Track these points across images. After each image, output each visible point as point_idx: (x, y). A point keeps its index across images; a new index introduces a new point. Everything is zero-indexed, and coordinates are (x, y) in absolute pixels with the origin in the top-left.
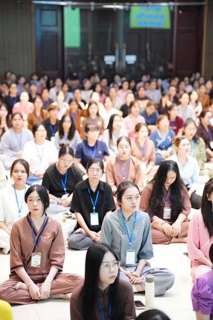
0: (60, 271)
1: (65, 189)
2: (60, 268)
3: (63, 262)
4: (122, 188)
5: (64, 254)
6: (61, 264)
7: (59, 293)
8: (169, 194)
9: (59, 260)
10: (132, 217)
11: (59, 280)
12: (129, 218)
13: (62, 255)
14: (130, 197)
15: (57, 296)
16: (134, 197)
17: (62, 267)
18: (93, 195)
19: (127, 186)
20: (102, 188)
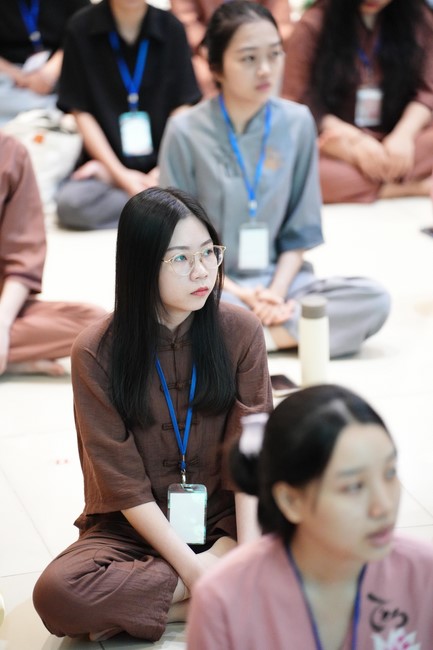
0: (34, 292)
1: (35, 36)
2: (35, 285)
3: (41, 267)
4: (226, 23)
5: (44, 243)
6: (36, 273)
7: (34, 358)
8: (375, 42)
9: (28, 260)
10: (257, 123)
11: (34, 320)
12: (248, 123)
13: (39, 246)
14: (248, 53)
15: (28, 367)
16: (262, 54)
17: (39, 280)
18: (129, 52)
19: (239, 19)
20: (156, 30)
